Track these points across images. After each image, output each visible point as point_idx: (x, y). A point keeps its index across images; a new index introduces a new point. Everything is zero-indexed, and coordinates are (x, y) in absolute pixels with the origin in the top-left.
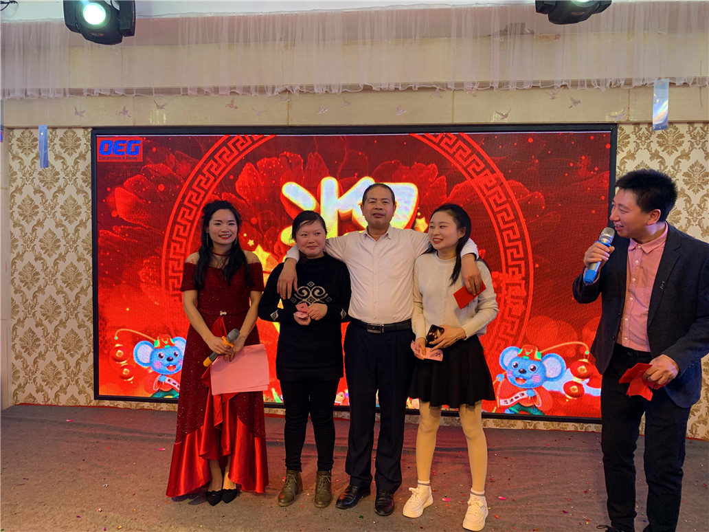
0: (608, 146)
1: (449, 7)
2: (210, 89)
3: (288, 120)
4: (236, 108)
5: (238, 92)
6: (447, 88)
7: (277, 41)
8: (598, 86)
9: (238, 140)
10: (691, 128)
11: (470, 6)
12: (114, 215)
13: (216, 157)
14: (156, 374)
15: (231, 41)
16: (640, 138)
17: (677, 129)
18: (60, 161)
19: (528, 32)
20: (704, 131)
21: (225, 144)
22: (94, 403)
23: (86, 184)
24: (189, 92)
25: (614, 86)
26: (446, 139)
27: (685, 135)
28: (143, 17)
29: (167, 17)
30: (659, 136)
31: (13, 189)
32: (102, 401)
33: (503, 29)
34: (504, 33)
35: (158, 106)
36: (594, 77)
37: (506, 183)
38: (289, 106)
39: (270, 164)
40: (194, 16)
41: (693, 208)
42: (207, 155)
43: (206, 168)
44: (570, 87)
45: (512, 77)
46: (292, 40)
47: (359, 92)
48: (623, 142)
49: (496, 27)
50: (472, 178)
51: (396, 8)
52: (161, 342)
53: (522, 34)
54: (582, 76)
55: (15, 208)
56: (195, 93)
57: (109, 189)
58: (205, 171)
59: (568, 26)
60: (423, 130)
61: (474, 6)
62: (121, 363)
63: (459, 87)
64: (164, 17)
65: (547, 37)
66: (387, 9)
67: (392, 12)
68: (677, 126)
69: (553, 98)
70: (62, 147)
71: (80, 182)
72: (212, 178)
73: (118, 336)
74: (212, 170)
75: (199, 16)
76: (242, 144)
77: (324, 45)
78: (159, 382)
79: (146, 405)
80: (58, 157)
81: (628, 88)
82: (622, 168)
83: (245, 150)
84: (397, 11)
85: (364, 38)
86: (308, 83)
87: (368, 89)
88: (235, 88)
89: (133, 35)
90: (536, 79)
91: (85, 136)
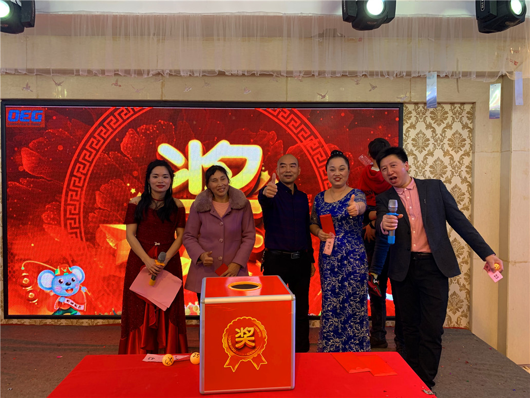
0: (397, 119)
1: (282, 15)
2: (98, 71)
3: (162, 96)
4: (120, 86)
5: (120, 73)
6: (281, 75)
7: (151, 36)
8: (387, 76)
9: (123, 111)
10: (453, 107)
11: (296, 15)
12: (21, 169)
13: (105, 124)
14: (57, 296)
15: (115, 34)
16: (418, 114)
17: (443, 108)
19: (339, 35)
20: (461, 109)
21: (112, 114)
22: (4, 321)
24: (81, 73)
25: (399, 76)
26: (282, 113)
27: (449, 112)
28: (42, 13)
29: (62, 13)
30: (431, 113)
32: (11, 320)
33: (321, 33)
34: (321, 35)
35: (56, 83)
36: (385, 69)
37: (326, 146)
38: (163, 85)
39: (149, 130)
40: (85, 13)
41: (455, 164)
42: (98, 122)
43: (97, 133)
44: (368, 76)
45: (328, 68)
46: (163, 35)
47: (215, 76)
48: (407, 116)
49: (316, 32)
50: (302, 142)
51: (243, 14)
52: (61, 270)
53: (334, 37)
54: (377, 69)
56: (86, 74)
57: (16, 149)
58: (96, 135)
59: (366, 32)
60: (265, 105)
61: (300, 15)
62: (27, 288)
63: (290, 74)
64: (60, 13)
65: (353, 40)
66: (235, 14)
67: (239, 16)
68: (443, 105)
69: (357, 84)
72: (102, 141)
73: (24, 266)
74: (102, 134)
75: (88, 14)
76: (126, 115)
77: (188, 40)
78: (59, 302)
79: (49, 321)
81: (409, 78)
82: (407, 135)
83: (128, 118)
84: (243, 16)
85: (218, 35)
86: (176, 68)
87: (222, 74)
88: (118, 71)
89: (33, 26)
90: (345, 70)
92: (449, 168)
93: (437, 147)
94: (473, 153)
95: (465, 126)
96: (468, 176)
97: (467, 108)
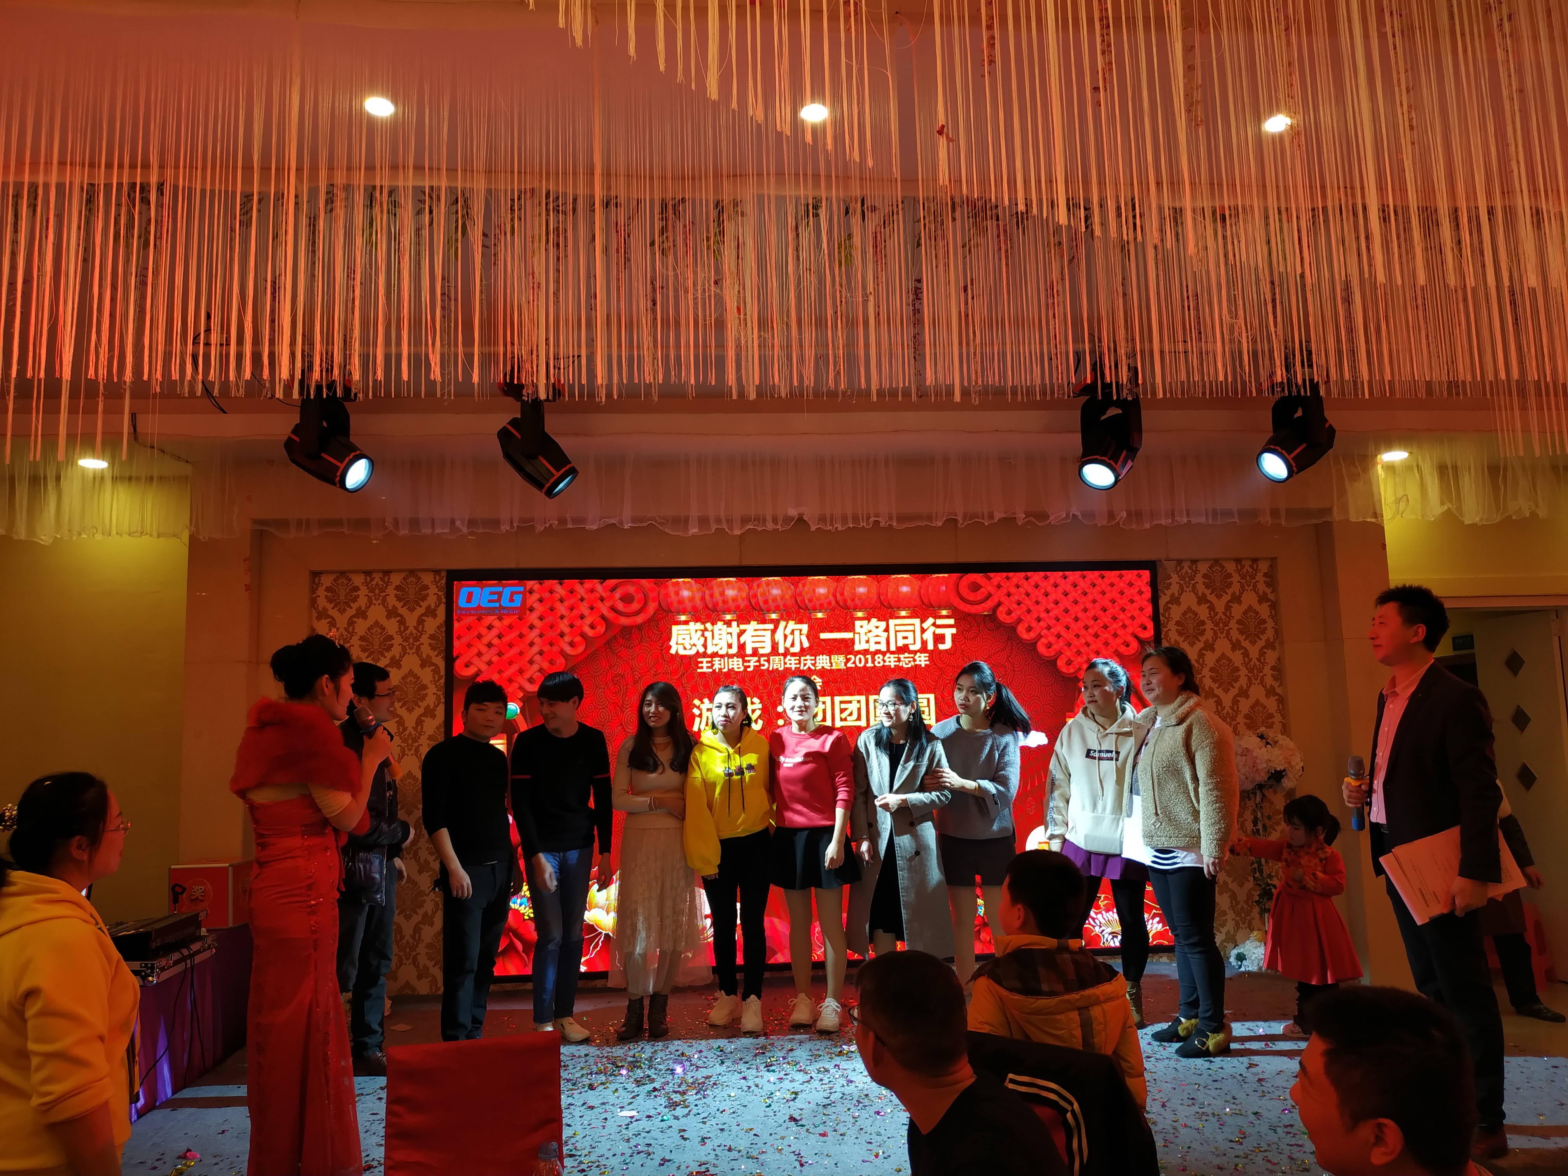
3: (741, 559)
10: (1239, 566)
16: (1182, 578)
17: (1224, 567)
18: (394, 621)
20: (1253, 570)
23: (436, 652)
27: (1234, 574)
30: (1204, 576)
48: (1165, 583)
68: (1224, 563)
70: (399, 599)
71: (426, 650)
80: (392, 613)
82: (1167, 615)
91: (436, 582)
92: (1243, 672)
93: (1219, 635)
94: (1281, 643)
95: (1263, 599)
96: (1276, 684)
97: (1264, 567)
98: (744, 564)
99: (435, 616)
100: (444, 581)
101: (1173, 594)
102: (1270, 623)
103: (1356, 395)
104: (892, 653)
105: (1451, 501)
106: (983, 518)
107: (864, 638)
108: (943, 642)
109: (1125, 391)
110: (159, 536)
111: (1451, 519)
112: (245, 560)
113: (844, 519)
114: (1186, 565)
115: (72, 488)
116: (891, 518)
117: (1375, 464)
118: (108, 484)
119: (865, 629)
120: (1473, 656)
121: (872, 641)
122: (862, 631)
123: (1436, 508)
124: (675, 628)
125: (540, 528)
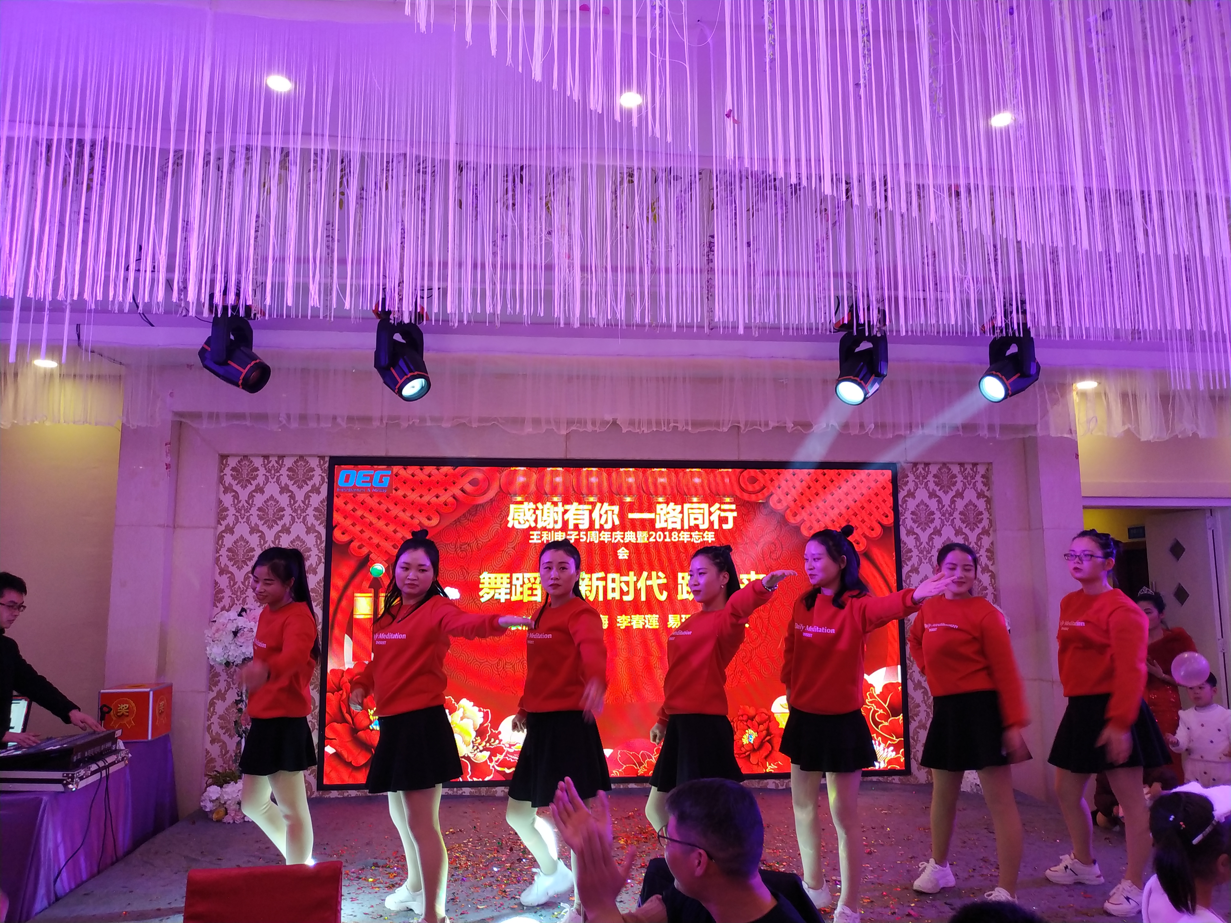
3: (566, 453)
10: (962, 469)
16: (917, 477)
17: (950, 470)
18: (286, 496)
20: (974, 472)
22: (318, 794)
23: (319, 522)
27: (958, 475)
30: (935, 476)
31: (221, 528)
32: (327, 792)
48: (903, 481)
55: (223, 552)
68: (950, 466)
70: (290, 478)
71: (311, 520)
80: (284, 489)
82: (904, 506)
91: (320, 466)
93: (946, 523)
94: (995, 531)
95: (980, 495)
97: (982, 470)
98: (569, 457)
99: (319, 493)
100: (327, 465)
101: (910, 490)
102: (986, 515)
103: (1059, 336)
104: (686, 531)
105: (1131, 424)
106: (760, 425)
107: (663, 518)
108: (727, 523)
109: (875, 330)
110: (96, 424)
111: (1130, 436)
112: (166, 444)
113: (649, 423)
114: (920, 467)
115: (27, 384)
116: (687, 424)
117: (1071, 391)
118: (57, 380)
119: (664, 511)
120: (1144, 543)
121: (670, 521)
122: (662, 513)
123: (1118, 428)
124: (512, 507)
125: (405, 425)
